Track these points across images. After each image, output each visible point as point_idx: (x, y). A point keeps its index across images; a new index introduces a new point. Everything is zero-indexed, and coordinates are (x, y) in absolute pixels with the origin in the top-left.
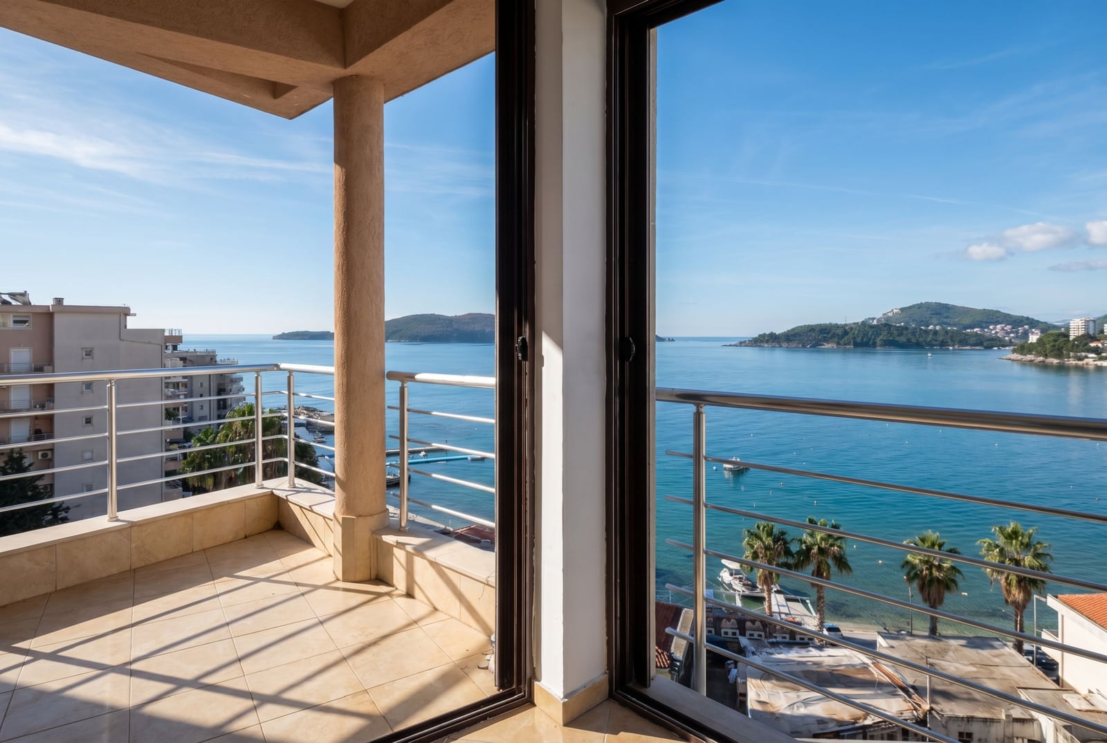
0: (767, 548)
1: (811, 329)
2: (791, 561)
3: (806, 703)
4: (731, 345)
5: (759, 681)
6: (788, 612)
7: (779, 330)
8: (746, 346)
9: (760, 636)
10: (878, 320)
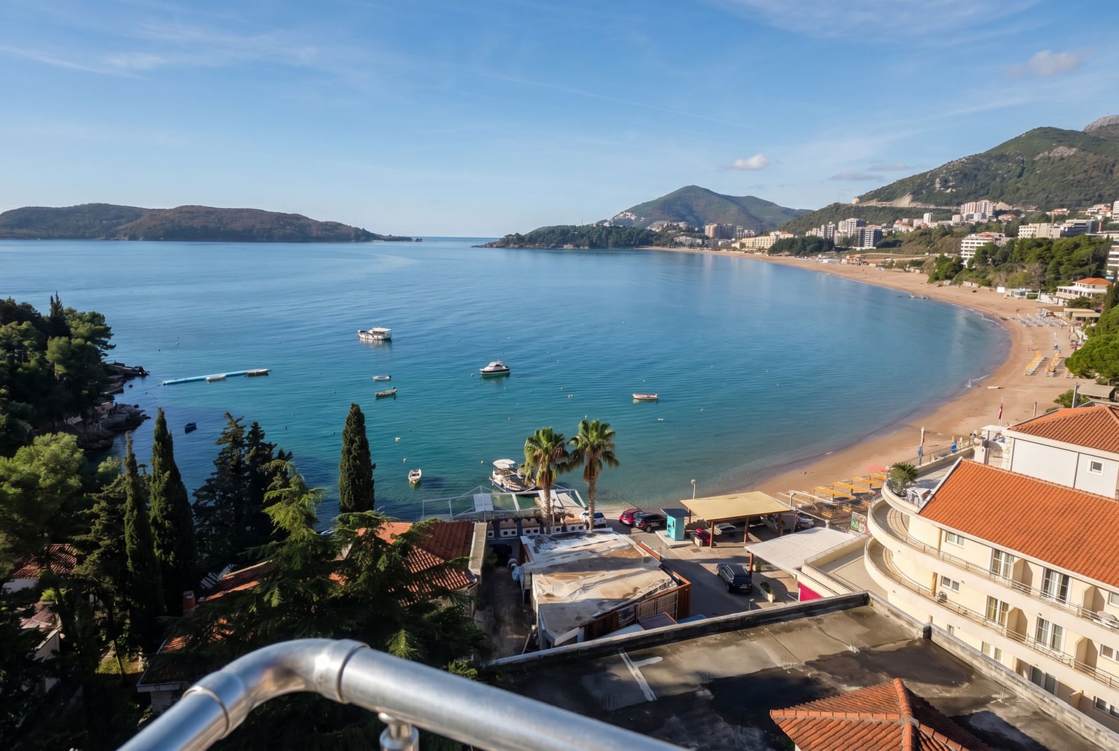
0: (546, 451)
1: (552, 231)
2: (566, 461)
3: (585, 588)
4: (478, 246)
5: (542, 575)
6: (561, 506)
7: (524, 231)
8: (497, 247)
9: (536, 531)
10: (610, 223)
